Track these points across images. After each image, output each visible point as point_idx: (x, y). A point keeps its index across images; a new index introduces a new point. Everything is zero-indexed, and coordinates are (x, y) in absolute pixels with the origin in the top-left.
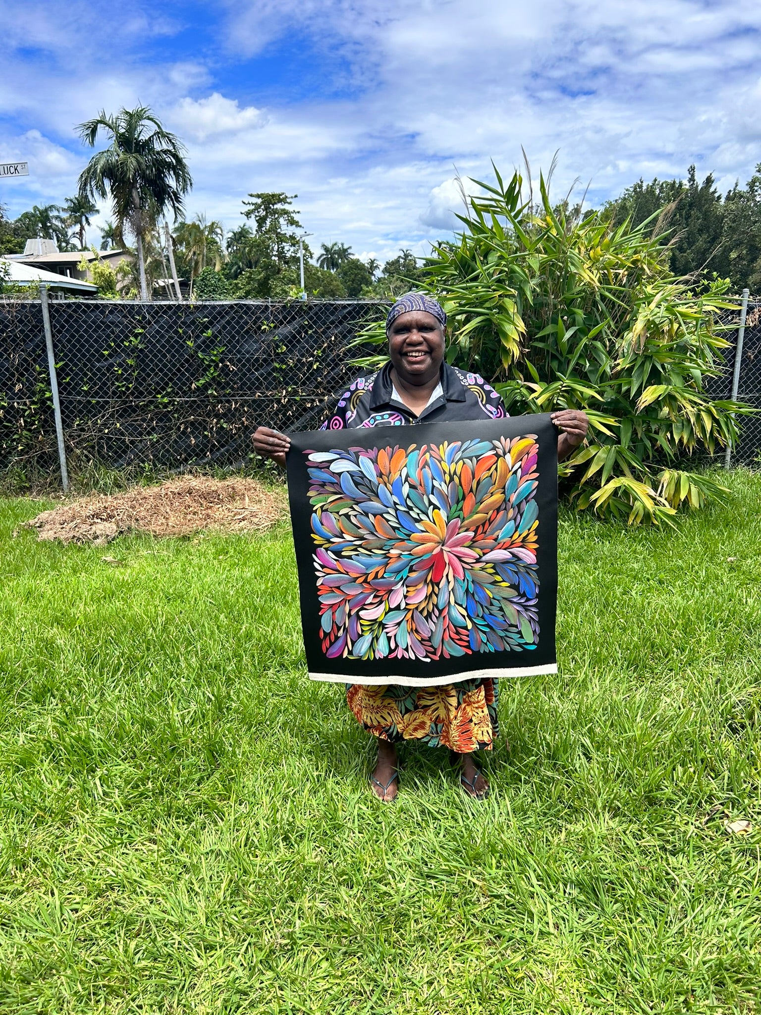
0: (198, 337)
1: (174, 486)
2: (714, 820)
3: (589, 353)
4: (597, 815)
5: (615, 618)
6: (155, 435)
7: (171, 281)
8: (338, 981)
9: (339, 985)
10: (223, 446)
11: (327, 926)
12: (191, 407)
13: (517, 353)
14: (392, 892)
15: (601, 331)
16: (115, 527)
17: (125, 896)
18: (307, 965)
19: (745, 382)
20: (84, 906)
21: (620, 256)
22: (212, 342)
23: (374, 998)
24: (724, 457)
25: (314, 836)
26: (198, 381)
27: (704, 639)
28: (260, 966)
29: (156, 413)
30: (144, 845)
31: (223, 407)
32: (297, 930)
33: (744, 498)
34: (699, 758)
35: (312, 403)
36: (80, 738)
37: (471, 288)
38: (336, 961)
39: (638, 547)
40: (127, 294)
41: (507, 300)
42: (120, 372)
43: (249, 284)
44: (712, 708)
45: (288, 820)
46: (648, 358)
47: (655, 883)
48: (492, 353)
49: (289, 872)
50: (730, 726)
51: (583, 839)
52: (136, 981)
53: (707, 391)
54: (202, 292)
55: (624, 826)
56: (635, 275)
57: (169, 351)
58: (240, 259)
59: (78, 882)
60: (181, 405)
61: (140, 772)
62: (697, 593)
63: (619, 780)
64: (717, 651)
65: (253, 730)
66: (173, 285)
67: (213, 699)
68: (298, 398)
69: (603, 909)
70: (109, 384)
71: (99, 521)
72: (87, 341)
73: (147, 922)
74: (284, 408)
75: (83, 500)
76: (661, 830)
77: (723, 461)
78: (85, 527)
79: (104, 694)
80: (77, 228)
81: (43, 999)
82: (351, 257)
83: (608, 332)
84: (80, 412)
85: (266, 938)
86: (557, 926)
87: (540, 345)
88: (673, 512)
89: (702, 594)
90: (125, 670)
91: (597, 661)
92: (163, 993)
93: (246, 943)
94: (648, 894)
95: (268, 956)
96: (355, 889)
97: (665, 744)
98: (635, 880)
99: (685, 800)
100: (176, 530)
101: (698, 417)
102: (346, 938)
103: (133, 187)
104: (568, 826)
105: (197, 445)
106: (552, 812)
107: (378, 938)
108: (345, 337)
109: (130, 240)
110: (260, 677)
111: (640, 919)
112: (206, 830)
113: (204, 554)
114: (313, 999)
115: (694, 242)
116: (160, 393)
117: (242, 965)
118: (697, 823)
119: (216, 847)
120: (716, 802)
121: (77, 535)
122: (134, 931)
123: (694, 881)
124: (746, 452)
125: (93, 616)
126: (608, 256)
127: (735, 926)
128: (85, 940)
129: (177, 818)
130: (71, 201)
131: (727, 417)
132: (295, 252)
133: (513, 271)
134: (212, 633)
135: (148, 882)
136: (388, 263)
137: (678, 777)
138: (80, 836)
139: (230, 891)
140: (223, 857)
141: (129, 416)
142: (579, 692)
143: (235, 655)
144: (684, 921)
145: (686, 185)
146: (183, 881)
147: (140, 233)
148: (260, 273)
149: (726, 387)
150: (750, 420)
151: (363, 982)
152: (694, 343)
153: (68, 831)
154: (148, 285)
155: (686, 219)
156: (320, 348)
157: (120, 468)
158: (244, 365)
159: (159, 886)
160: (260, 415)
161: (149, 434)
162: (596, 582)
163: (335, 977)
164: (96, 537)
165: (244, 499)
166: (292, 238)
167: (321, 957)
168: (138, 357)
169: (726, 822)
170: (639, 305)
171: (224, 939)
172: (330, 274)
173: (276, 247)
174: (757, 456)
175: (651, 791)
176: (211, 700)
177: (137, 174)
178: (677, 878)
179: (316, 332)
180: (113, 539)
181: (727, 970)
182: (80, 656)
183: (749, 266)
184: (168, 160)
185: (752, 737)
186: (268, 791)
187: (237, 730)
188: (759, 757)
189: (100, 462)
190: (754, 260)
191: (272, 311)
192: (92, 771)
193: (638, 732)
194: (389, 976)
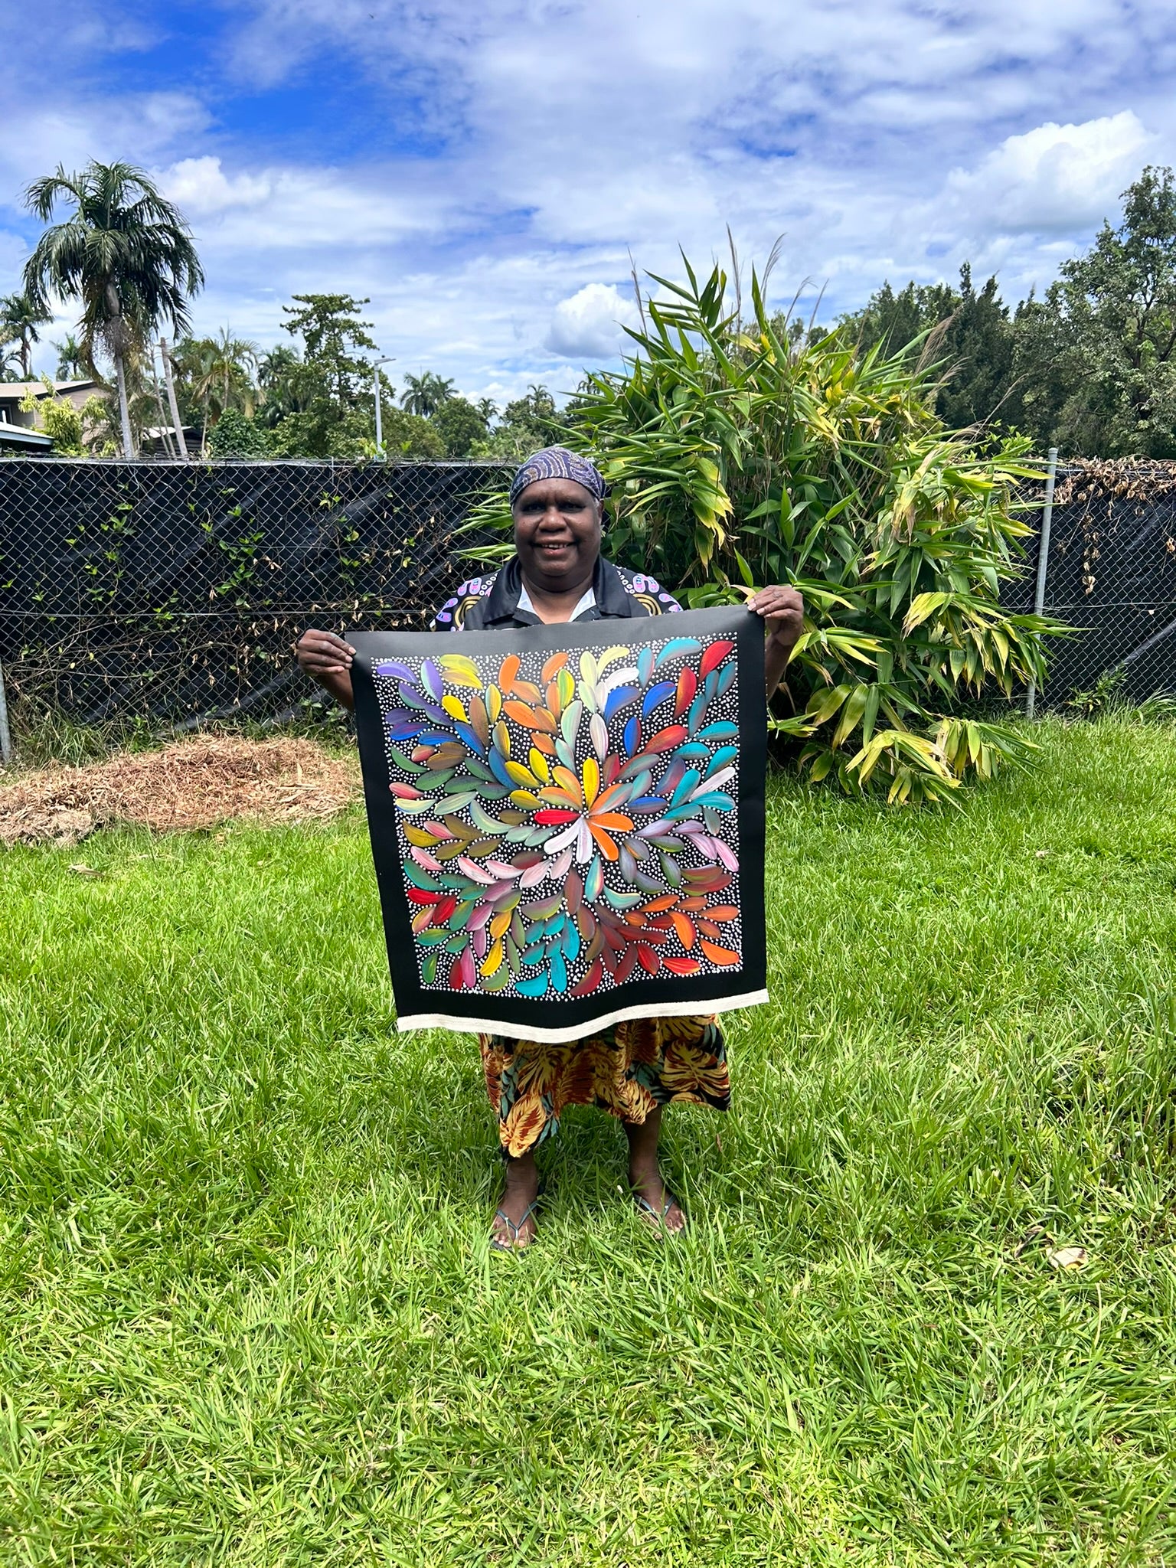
0: (219, 517)
1: (182, 752)
2: (1031, 1248)
3: (827, 543)
4: (857, 1248)
5: (872, 944)
6: (151, 672)
7: (171, 430)
8: (466, 1524)
9: (469, 1529)
10: (258, 688)
11: (446, 1437)
12: (208, 626)
15: (843, 512)
16: (88, 817)
17: (121, 1404)
18: (417, 1500)
19: (1054, 588)
20: (56, 1423)
21: (870, 398)
22: (242, 525)
23: (524, 1548)
24: (1025, 700)
25: (423, 1296)
26: (220, 585)
27: (1006, 974)
28: (342, 1506)
29: (153, 637)
30: (150, 1321)
31: (260, 627)
32: (400, 1446)
33: (1057, 761)
34: (1007, 1155)
35: (401, 621)
36: (42, 1155)
37: (650, 440)
38: (463, 1492)
39: (903, 838)
40: (99, 449)
41: (705, 459)
42: (95, 572)
43: (294, 435)
44: (1023, 1079)
45: (380, 1274)
46: (916, 550)
47: (946, 1349)
48: (678, 542)
49: (384, 1355)
50: (1050, 1105)
51: (838, 1285)
52: (145, 1538)
54: (221, 447)
55: (898, 1263)
56: (893, 426)
57: (172, 540)
58: (280, 397)
59: (45, 1385)
60: (192, 624)
61: (142, 1207)
62: (993, 905)
63: (889, 1193)
64: (1026, 992)
65: (321, 1133)
66: (174, 436)
67: (256, 1086)
68: (378, 613)
69: (870, 1391)
70: (77, 591)
71: (63, 807)
72: (40, 523)
73: (159, 1444)
74: (356, 629)
75: (37, 776)
76: (954, 1267)
77: (1024, 708)
78: (40, 818)
79: (79, 1084)
80: (17, 346)
82: (453, 395)
83: (855, 511)
84: (30, 635)
85: (351, 1461)
86: (802, 1421)
87: (754, 531)
88: (955, 784)
89: (1001, 907)
90: (114, 1043)
91: (849, 1011)
92: (188, 1557)
93: (319, 1471)
94: (938, 1366)
95: (355, 1489)
96: (490, 1379)
97: (955, 1136)
98: (917, 1345)
99: (988, 1219)
100: (188, 821)
101: (989, 640)
102: (477, 1455)
103: (109, 282)
104: (815, 1266)
105: (217, 686)
106: (789, 1245)
107: (528, 1454)
108: (451, 518)
109: (105, 365)
110: (329, 1049)
111: (927, 1405)
112: (251, 1294)
113: (234, 858)
114: (428, 1553)
115: (971, 379)
116: (159, 606)
117: (314, 1505)
118: (1007, 1254)
119: (267, 1320)
120: (1034, 1221)
121: (28, 830)
122: (138, 1460)
123: (1005, 1343)
124: (1056, 693)
125: (58, 958)
126: (853, 397)
127: (1069, 1409)
128: (59, 1477)
129: (203, 1277)
130: (8, 303)
131: (1030, 640)
132: (367, 387)
133: (711, 417)
134: (251, 982)
135: (159, 1381)
136: (510, 406)
137: (976, 1183)
138: (45, 1312)
139: (290, 1390)
140: (278, 1335)
141: (108, 641)
142: (822, 1058)
143: (289, 1017)
144: (993, 1404)
145: (957, 294)
146: (214, 1377)
147: (121, 355)
148: (311, 419)
149: (1026, 595)
150: (1063, 643)
151: (507, 1523)
152: (980, 529)
153: (25, 1305)
154: (134, 435)
155: (959, 343)
156: (412, 534)
157: (95, 724)
158: (292, 562)
159: (176, 1386)
161: (141, 669)
162: (843, 891)
163: (463, 1517)
164: (58, 834)
165: (295, 771)
166: (362, 364)
167: (440, 1487)
168: (123, 548)
169: (1049, 1251)
170: (898, 472)
171: (283, 1466)
172: (422, 421)
173: (337, 378)
174: (1072, 698)
175: (937, 1208)
176: (252, 1088)
177: (115, 262)
178: (978, 1339)
179: (405, 510)
180: (87, 836)
181: (1060, 1477)
182: (38, 1023)
183: (1051, 414)
184: (164, 242)
185: (1083, 1121)
186: (347, 1229)
187: (295, 1135)
188: (1094, 1150)
189: (62, 714)
190: (1059, 405)
191: (336, 478)
192: (63, 1206)
193: (915, 1120)
194: (547, 1512)
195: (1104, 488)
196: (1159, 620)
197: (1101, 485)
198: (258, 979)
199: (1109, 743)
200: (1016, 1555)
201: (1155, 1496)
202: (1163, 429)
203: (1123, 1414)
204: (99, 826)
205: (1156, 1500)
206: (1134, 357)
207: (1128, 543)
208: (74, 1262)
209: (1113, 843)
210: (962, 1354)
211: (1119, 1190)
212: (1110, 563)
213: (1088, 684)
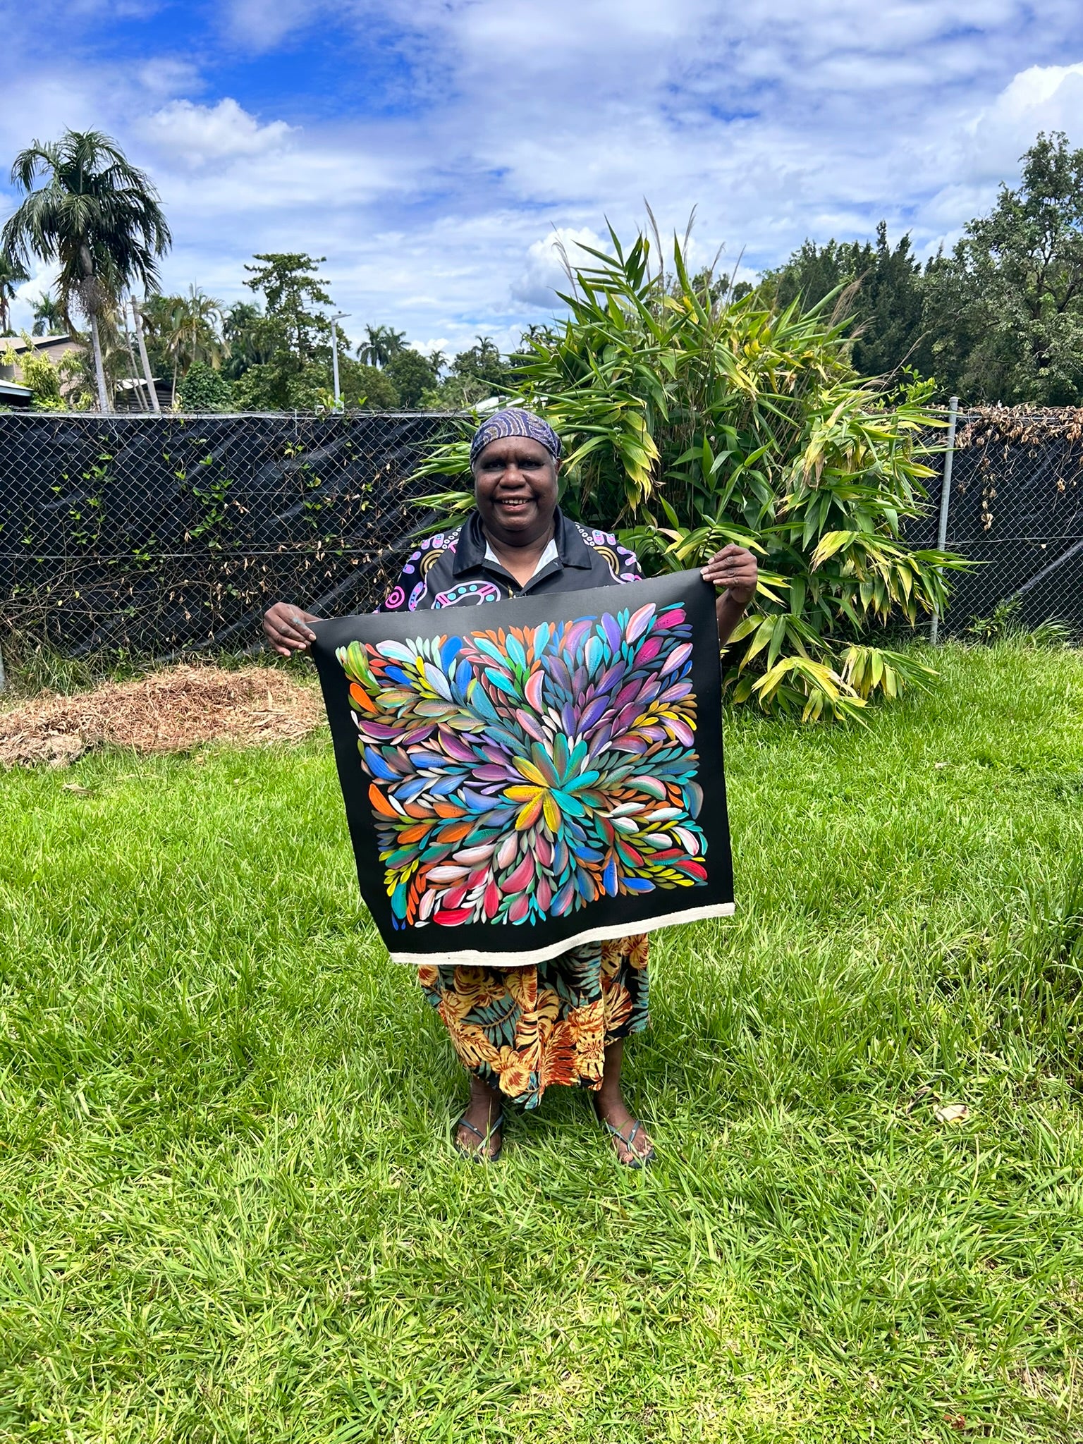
0: (192, 465)
1: (163, 682)
2: (920, 1105)
3: (746, 487)
4: (770, 1108)
5: (787, 848)
6: (133, 608)
7: (143, 382)
8: (431, 1341)
9: (433, 1345)
10: (232, 622)
11: (412, 1270)
12: (184, 566)
13: (648, 488)
14: (500, 1222)
15: (761, 458)
16: (79, 741)
17: (129, 1248)
18: (389, 1322)
19: (955, 525)
20: (73, 1265)
21: (786, 353)
22: (213, 472)
23: (481, 1360)
24: (929, 627)
25: (391, 1155)
26: (194, 529)
27: (905, 872)
28: (324, 1328)
29: (133, 577)
30: (152, 1178)
31: (231, 566)
32: (372, 1277)
33: (956, 682)
34: (901, 1027)
35: (360, 559)
36: (52, 1037)
37: (582, 396)
38: (428, 1315)
39: (816, 752)
40: (76, 401)
41: (632, 413)
42: (78, 517)
43: (258, 386)
44: (917, 961)
45: (353, 1135)
46: (825, 493)
47: (845, 1191)
48: (613, 489)
49: (358, 1203)
50: (940, 984)
51: (752, 1140)
52: (153, 1358)
53: (906, 537)
54: (190, 398)
55: (805, 1120)
56: (808, 381)
57: (149, 486)
58: (243, 350)
59: (63, 1232)
60: (169, 563)
61: (141, 1082)
62: (895, 812)
63: (797, 1062)
64: (922, 887)
65: (298, 1016)
66: (145, 387)
67: (239, 977)
68: (339, 553)
69: (780, 1227)
70: (63, 534)
71: (56, 732)
72: (27, 472)
73: (164, 1280)
74: (319, 567)
75: (31, 705)
76: (853, 1122)
77: (928, 633)
78: (35, 742)
79: (81, 977)
81: (23, 1390)
82: (407, 347)
83: (771, 458)
84: (20, 575)
85: (331, 1291)
86: (720, 1253)
87: (679, 476)
88: (862, 704)
89: (902, 813)
90: (111, 941)
91: (764, 905)
92: (191, 1373)
93: (304, 1300)
94: (838, 1205)
95: (334, 1314)
96: (450, 1222)
97: (856, 1011)
98: (820, 1188)
99: (883, 1082)
100: (169, 743)
101: (894, 572)
102: (439, 1284)
103: (82, 243)
104: (732, 1124)
105: (193, 621)
106: (710, 1106)
107: (483, 1282)
108: (405, 465)
109: (80, 322)
110: (303, 944)
111: (827, 1237)
112: (240, 1154)
113: (213, 777)
114: (399, 1366)
115: (884, 330)
116: (139, 548)
117: (299, 1329)
118: (899, 1112)
119: (255, 1175)
120: (923, 1083)
121: (24, 753)
122: (146, 1294)
123: (895, 1185)
124: (958, 621)
125: (58, 868)
126: (770, 353)
127: (950, 1240)
128: (77, 1310)
129: (197, 1140)
131: (933, 573)
132: (324, 340)
133: (639, 373)
134: (232, 886)
135: (162, 1228)
136: (459, 357)
137: (874, 1053)
138: (59, 1171)
139: (277, 1233)
140: (265, 1188)
141: (93, 580)
142: (741, 947)
143: (268, 916)
144: (885, 1236)
145: (875, 250)
146: (210, 1224)
147: (94, 311)
148: (273, 371)
149: (930, 531)
150: (963, 576)
151: (466, 1340)
152: (887, 471)
153: (42, 1166)
154: (108, 387)
155: (874, 297)
156: (369, 480)
157: (81, 656)
158: (260, 506)
159: (177, 1232)
160: (285, 578)
161: (123, 606)
162: (761, 801)
163: (427, 1336)
164: (53, 757)
165: (266, 698)
166: (319, 319)
167: (408, 1311)
168: (104, 495)
169: (936, 1107)
170: (812, 420)
171: (272, 1296)
172: (376, 371)
173: (296, 333)
174: (972, 625)
175: (839, 1073)
176: (236, 979)
177: (88, 225)
178: (874, 1182)
179: (363, 458)
180: (78, 759)
181: (940, 1295)
182: (41, 924)
183: (958, 362)
184: (134, 205)
185: (968, 997)
186: (323, 1098)
187: (275, 1018)
188: (977, 1021)
189: (52, 647)
190: (966, 354)
191: (299, 429)
192: (71, 1082)
193: (821, 998)
194: (500, 1330)
195: (1000, 433)
196: (1051, 553)
197: (998, 430)
198: (238, 884)
199: (1005, 665)
200: (902, 1361)
201: (1022, 1311)
202: (1062, 376)
203: (996, 1243)
204: (89, 749)
205: (1022, 1314)
206: (1035, 309)
207: (1023, 484)
208: (84, 1129)
209: (1005, 755)
210: (859, 1195)
211: (998, 1055)
212: (1006, 502)
213: (986, 612)
